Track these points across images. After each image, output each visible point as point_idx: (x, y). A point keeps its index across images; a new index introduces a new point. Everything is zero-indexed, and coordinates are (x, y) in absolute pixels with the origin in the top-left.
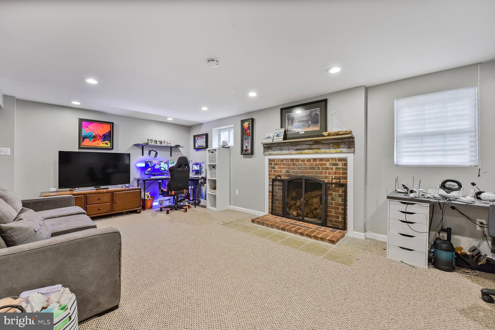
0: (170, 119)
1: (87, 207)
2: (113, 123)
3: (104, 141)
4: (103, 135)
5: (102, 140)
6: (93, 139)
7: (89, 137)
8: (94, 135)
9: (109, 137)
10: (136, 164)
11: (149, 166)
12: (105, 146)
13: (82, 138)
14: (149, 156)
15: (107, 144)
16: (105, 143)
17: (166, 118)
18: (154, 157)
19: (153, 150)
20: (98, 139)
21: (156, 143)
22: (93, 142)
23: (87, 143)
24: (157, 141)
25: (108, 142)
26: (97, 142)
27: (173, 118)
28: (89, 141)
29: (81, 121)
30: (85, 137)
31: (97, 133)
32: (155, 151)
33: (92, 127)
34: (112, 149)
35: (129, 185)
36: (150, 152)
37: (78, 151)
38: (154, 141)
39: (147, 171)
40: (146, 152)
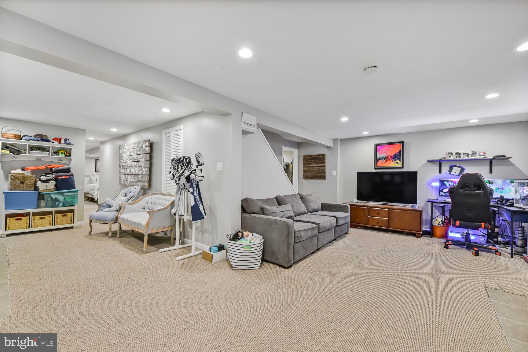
0: (474, 121)
1: (369, 219)
2: (403, 142)
3: (395, 161)
4: (394, 156)
5: (393, 160)
6: (386, 160)
7: (382, 158)
8: (386, 157)
9: (400, 156)
10: (431, 182)
11: (446, 186)
12: (396, 165)
13: (376, 160)
14: (450, 173)
15: (398, 164)
16: (396, 163)
17: (468, 121)
18: (458, 174)
19: (456, 166)
20: (389, 159)
21: (460, 156)
22: (385, 162)
23: (381, 164)
24: (460, 154)
25: (398, 161)
26: (389, 162)
27: (480, 119)
28: (382, 162)
29: (376, 145)
30: (380, 159)
31: (389, 154)
32: (460, 167)
33: (384, 149)
34: (403, 167)
35: (414, 205)
36: (451, 168)
37: (374, 171)
38: (456, 154)
39: (443, 192)
40: (445, 169)
